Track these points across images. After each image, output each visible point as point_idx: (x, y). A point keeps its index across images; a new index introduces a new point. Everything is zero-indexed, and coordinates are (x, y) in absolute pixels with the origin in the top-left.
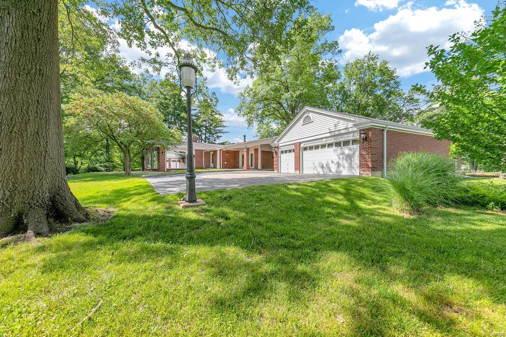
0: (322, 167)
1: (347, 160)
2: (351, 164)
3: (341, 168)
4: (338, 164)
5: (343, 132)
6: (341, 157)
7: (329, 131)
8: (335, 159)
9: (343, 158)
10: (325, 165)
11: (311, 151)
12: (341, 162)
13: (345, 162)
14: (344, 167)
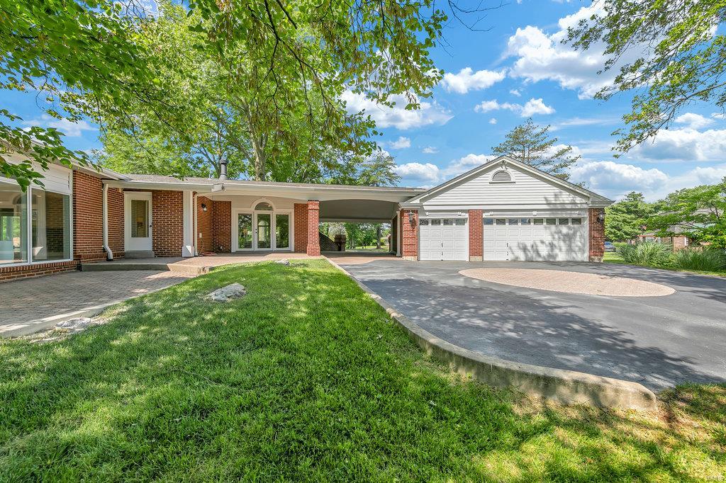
0: (525, 249)
1: (564, 241)
2: (570, 246)
3: (557, 251)
4: (552, 246)
5: (569, 207)
6: (556, 236)
7: (545, 202)
8: (548, 239)
9: (559, 238)
10: (529, 248)
11: (513, 226)
12: (555, 243)
13: (562, 243)
14: (560, 250)
